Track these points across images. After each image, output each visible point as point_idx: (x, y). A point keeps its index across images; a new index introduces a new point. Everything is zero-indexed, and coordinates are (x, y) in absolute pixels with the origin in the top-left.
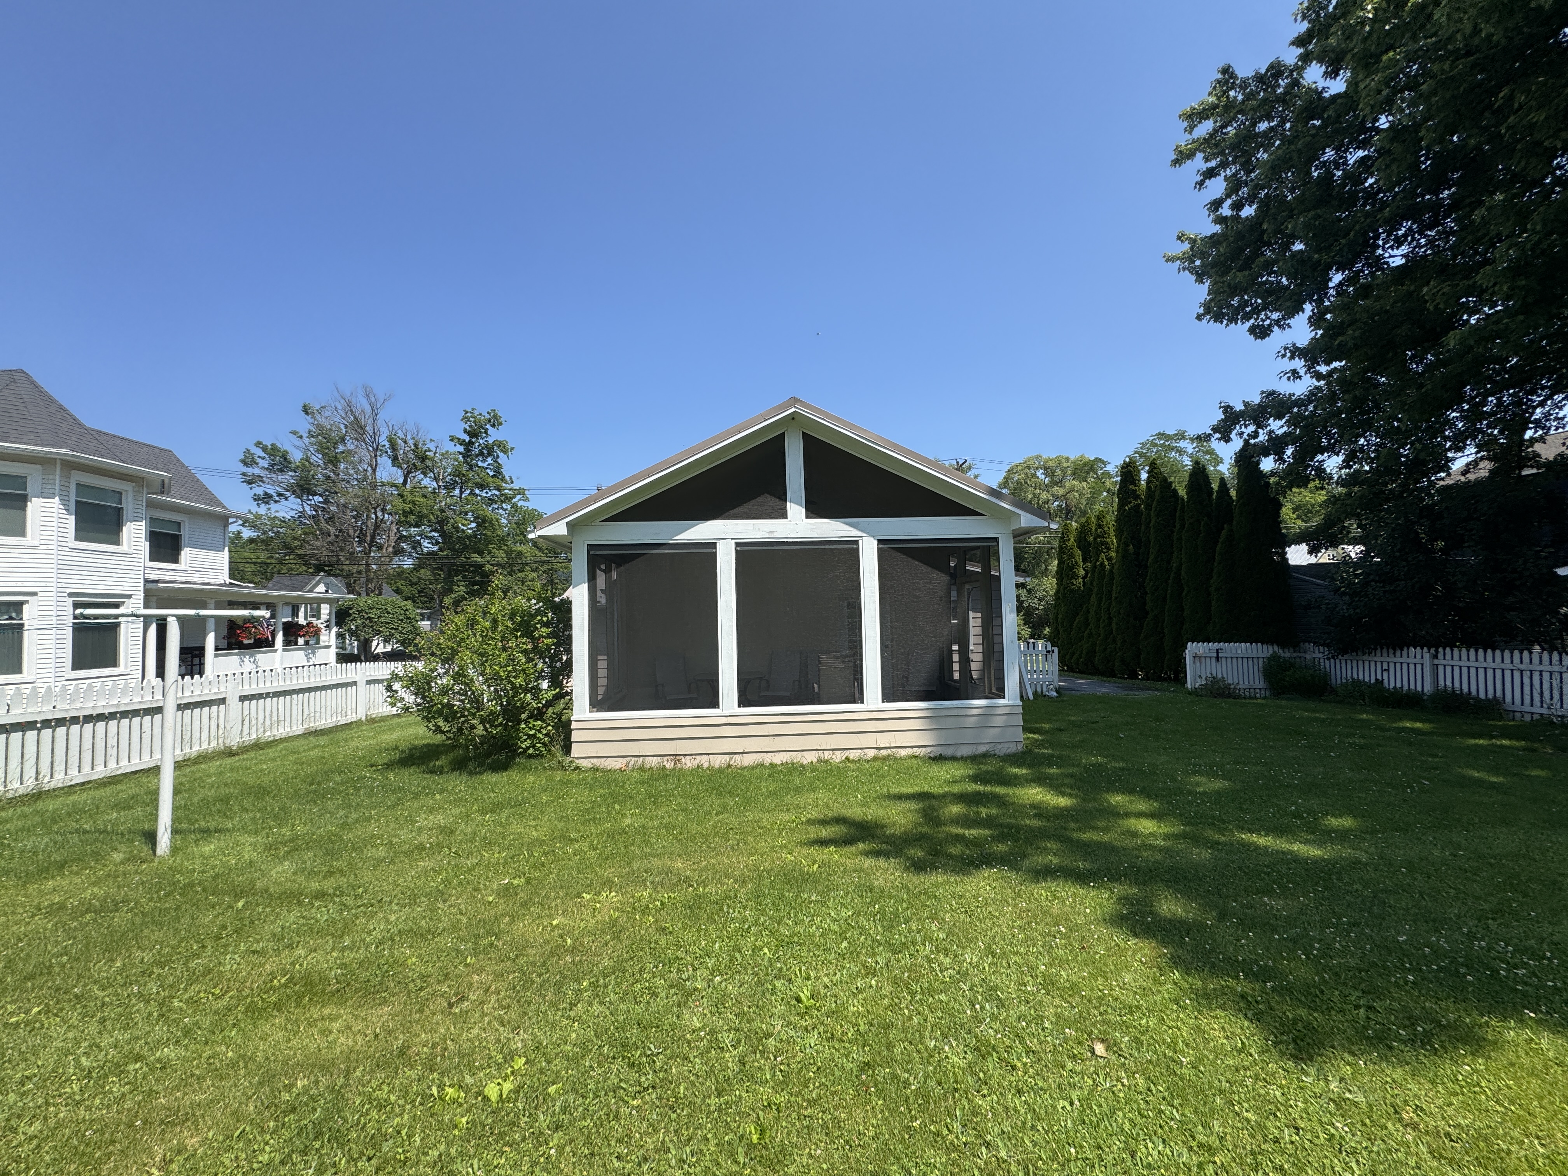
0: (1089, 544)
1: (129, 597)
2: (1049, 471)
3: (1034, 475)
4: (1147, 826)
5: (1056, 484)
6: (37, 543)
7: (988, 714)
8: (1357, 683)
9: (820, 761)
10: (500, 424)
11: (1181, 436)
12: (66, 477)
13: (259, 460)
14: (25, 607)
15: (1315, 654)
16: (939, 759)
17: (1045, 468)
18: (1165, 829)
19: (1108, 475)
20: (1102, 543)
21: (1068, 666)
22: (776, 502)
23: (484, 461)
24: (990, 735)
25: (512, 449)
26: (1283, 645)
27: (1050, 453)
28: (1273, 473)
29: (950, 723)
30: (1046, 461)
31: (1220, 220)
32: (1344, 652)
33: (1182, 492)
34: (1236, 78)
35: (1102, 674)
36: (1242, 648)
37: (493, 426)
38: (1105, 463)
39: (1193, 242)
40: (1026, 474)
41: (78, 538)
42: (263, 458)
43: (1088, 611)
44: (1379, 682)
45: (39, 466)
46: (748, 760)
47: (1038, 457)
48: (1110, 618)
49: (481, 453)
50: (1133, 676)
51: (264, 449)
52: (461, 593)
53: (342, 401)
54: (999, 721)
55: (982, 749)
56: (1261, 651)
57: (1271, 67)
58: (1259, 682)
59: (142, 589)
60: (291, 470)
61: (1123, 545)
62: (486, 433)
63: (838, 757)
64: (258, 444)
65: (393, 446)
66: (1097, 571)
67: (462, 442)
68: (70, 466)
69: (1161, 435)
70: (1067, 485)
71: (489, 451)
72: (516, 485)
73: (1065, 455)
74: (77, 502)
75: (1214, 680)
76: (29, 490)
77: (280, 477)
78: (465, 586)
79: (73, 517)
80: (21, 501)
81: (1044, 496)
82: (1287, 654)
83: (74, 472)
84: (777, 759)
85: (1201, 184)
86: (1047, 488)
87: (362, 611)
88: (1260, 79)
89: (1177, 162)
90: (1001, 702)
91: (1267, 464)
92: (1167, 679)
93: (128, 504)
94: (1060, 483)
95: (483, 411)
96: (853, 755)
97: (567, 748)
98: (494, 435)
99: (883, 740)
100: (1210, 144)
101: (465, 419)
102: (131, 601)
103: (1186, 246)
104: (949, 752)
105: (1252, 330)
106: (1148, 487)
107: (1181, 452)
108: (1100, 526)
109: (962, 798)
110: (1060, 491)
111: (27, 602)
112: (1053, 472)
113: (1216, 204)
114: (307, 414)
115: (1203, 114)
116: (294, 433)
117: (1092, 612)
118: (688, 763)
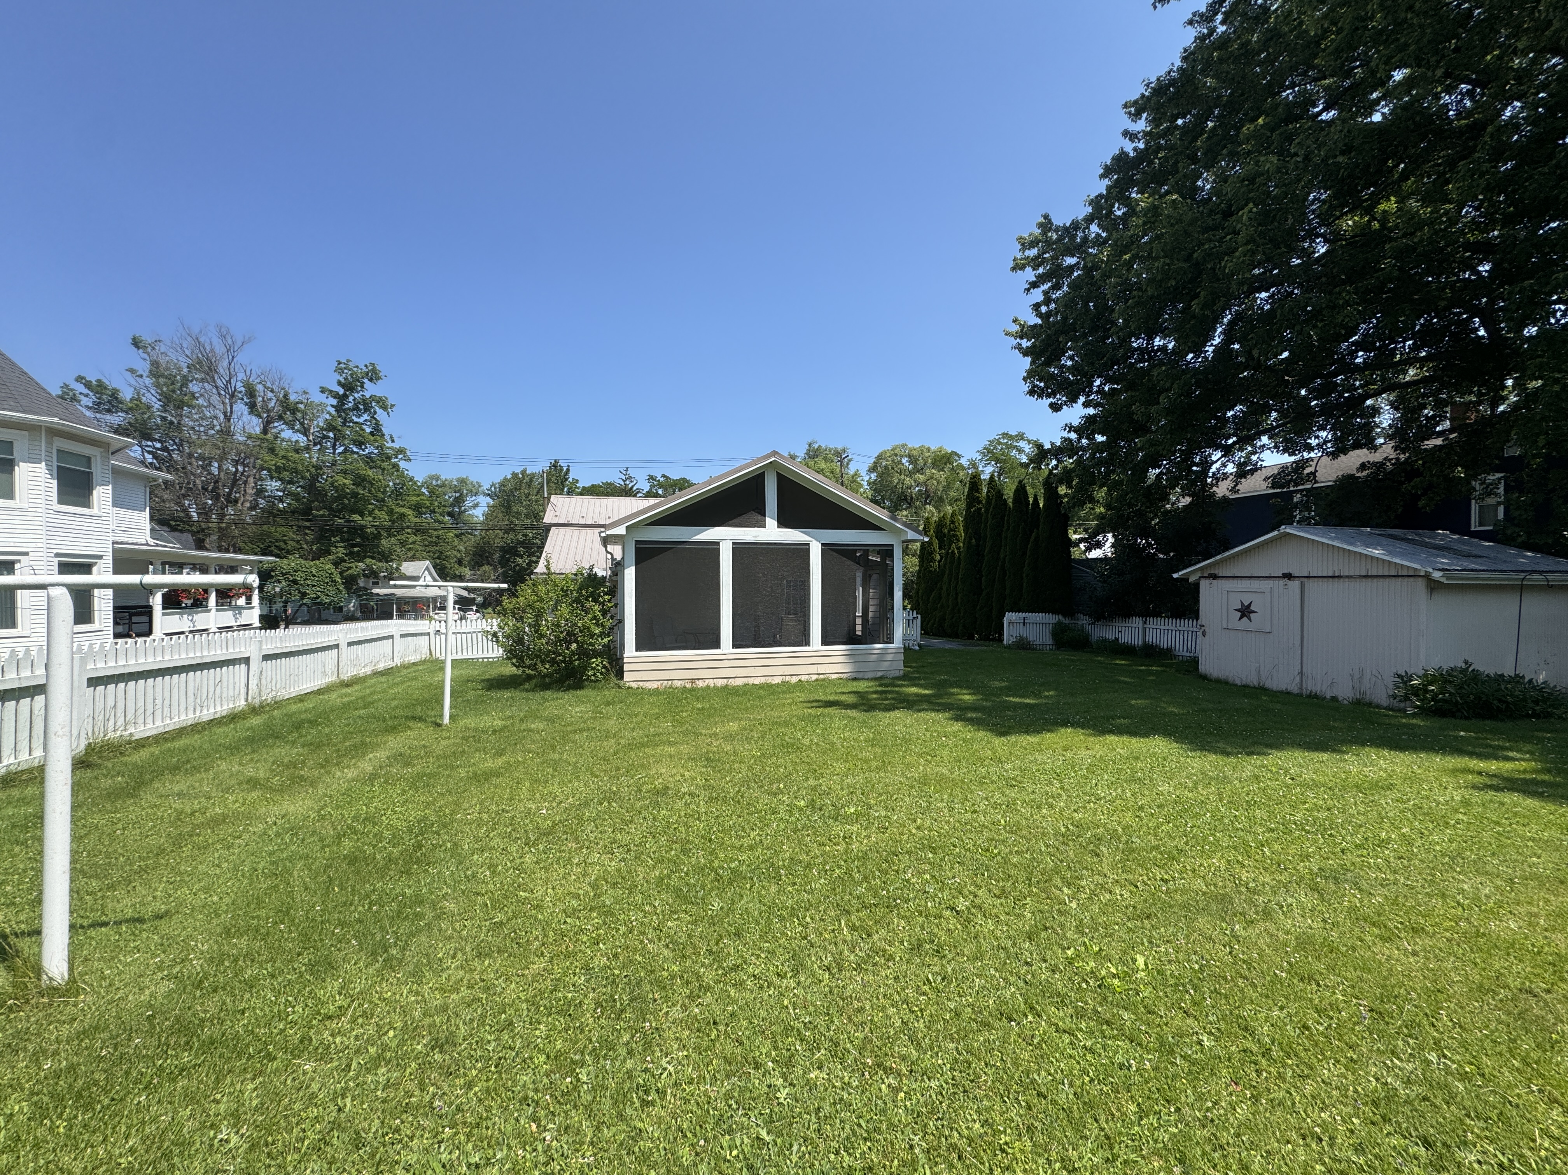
0: (945, 535)
1: (100, 557)
2: (913, 459)
3: (900, 462)
4: (967, 697)
5: (918, 471)
6: (26, 506)
7: (884, 652)
8: (1105, 641)
9: (783, 682)
10: (378, 378)
11: (1021, 437)
12: (50, 443)
13: (82, 397)
14: (17, 566)
15: (1083, 621)
16: (855, 679)
17: (909, 456)
18: (974, 697)
19: (961, 467)
20: (954, 536)
21: (926, 631)
22: (760, 517)
23: (359, 416)
24: (885, 666)
25: (392, 406)
26: (1065, 615)
27: (914, 443)
28: (1066, 495)
29: (861, 658)
30: (911, 450)
31: (1040, 315)
32: (1098, 620)
33: (1010, 502)
34: (1052, 224)
35: (950, 637)
36: (1039, 617)
37: (371, 380)
38: (959, 456)
39: (1022, 326)
40: (893, 461)
41: (60, 502)
42: (86, 396)
43: (941, 588)
44: (1116, 639)
45: (26, 433)
46: (739, 682)
47: (904, 446)
48: (957, 594)
49: (356, 408)
50: (972, 638)
51: (88, 385)
52: (340, 555)
53: (189, 339)
54: (890, 657)
55: (880, 674)
56: (1051, 619)
57: (1073, 223)
58: (1049, 640)
59: (110, 550)
60: (122, 411)
61: (968, 537)
62: (362, 387)
63: (794, 680)
64: (79, 379)
65: (251, 392)
66: (948, 556)
67: (336, 395)
68: (53, 432)
69: (1005, 435)
70: (928, 472)
71: (366, 405)
72: (396, 445)
73: (927, 445)
74: (58, 467)
75: (1021, 638)
76: (16, 455)
77: (108, 417)
78: (345, 548)
79: (55, 482)
80: (8, 466)
81: (908, 481)
82: (1066, 621)
83: (56, 439)
84: (757, 681)
85: (1028, 290)
86: (911, 474)
87: (286, 574)
88: (1066, 229)
89: (1014, 269)
90: (891, 645)
91: (1062, 490)
92: (994, 640)
93: (97, 469)
94: (921, 471)
95: (360, 362)
96: (804, 678)
97: (620, 674)
98: (371, 389)
99: (822, 669)
100: (1036, 263)
101: (339, 370)
102: (102, 561)
103: (1018, 328)
104: (860, 676)
105: (1051, 406)
106: (987, 496)
107: (1020, 451)
108: (952, 522)
109: (876, 692)
110: (920, 477)
111: (19, 561)
112: (916, 460)
113: (1036, 307)
114: (138, 348)
115: (1033, 244)
116: (132, 371)
117: (944, 589)
118: (700, 684)
